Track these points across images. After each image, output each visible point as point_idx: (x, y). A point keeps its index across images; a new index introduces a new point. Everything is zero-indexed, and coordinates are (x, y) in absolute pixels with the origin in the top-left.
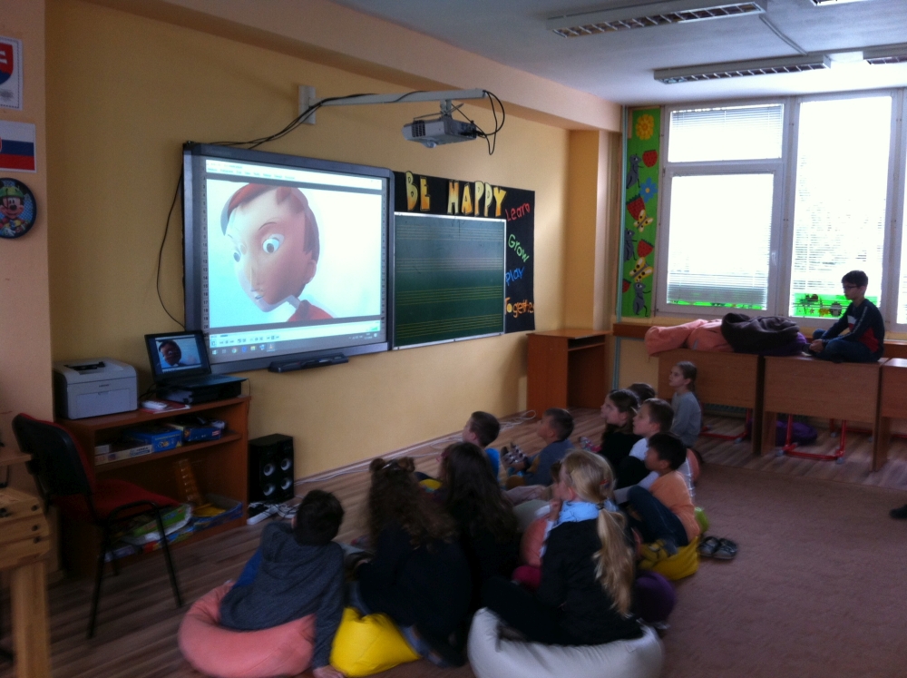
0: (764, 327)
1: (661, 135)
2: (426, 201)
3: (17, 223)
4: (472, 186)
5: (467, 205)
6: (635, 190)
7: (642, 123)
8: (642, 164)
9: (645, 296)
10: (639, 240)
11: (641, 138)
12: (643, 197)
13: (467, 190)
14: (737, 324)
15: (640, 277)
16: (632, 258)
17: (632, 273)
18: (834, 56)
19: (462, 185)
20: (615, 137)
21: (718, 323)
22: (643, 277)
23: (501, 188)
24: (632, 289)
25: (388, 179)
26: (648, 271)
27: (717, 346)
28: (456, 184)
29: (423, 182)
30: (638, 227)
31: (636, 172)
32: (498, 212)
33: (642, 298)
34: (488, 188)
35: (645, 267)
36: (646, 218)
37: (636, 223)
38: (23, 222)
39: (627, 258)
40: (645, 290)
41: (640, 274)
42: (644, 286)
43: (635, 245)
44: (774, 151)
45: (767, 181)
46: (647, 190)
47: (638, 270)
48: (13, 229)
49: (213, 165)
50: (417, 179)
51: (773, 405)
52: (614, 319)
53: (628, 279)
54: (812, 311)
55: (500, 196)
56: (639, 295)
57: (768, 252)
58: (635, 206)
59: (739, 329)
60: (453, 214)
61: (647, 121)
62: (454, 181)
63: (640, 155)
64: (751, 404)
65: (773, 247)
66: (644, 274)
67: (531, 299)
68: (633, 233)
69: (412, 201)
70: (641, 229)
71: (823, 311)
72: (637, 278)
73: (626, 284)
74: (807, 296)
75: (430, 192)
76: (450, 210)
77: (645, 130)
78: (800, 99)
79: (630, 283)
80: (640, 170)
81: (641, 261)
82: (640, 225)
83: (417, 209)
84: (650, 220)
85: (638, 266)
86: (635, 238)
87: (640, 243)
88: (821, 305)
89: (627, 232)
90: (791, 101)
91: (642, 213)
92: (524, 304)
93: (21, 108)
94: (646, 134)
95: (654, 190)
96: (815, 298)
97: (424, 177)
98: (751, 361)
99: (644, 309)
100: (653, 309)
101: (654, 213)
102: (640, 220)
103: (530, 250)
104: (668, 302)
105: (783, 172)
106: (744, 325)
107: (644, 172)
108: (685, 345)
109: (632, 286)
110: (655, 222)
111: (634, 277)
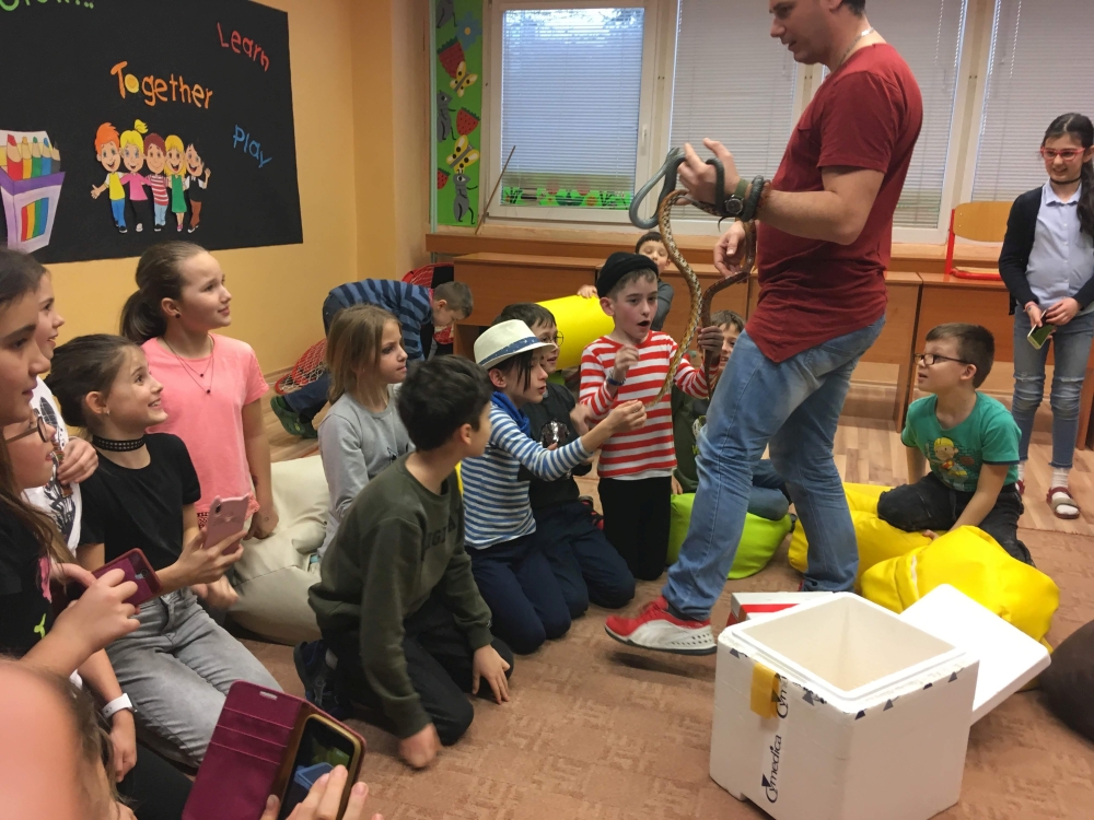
6: (449, 31)
9: (470, 194)
10: (458, 109)
12: (460, 41)
16: (449, 137)
24: (450, 185)
31: (450, 3)
33: (465, 197)
39: (442, 137)
40: (468, 185)
42: (468, 179)
43: (453, 117)
46: (468, 31)
52: (427, 229)
53: (446, 169)
56: (462, 193)
58: (451, 55)
68: (450, 99)
73: (443, 176)
79: (448, 174)
86: (451, 106)
87: (461, 113)
89: (441, 97)
95: (478, 31)
99: (469, 213)
100: (481, 213)
101: (478, 67)
105: (657, 5)
109: (451, 178)
110: (480, 80)
111: (453, 165)
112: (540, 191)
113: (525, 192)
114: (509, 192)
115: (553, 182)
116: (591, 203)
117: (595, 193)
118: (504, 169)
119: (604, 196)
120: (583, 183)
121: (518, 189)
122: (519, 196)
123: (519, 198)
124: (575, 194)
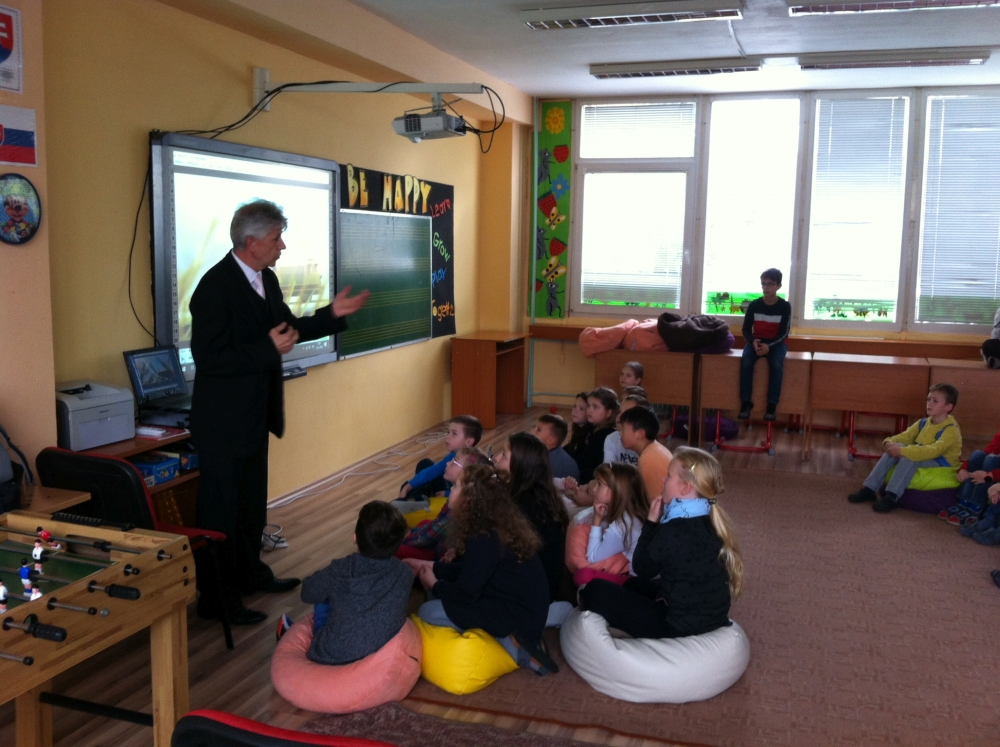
0: (699, 326)
1: (572, 129)
2: (365, 196)
3: (22, 226)
4: (403, 179)
5: (398, 199)
6: (546, 187)
7: (552, 116)
8: (552, 159)
9: (558, 296)
10: (551, 238)
11: (552, 132)
12: (554, 193)
13: (398, 183)
14: (673, 323)
15: (553, 277)
16: (544, 256)
17: (544, 272)
18: (769, 61)
19: (395, 178)
20: (526, 130)
21: (654, 322)
22: (556, 276)
23: (427, 182)
24: (544, 290)
25: (334, 172)
26: (561, 271)
27: (654, 346)
28: (390, 178)
29: (362, 175)
30: (550, 225)
31: (546, 167)
32: (424, 210)
33: (554, 298)
34: (416, 183)
35: (558, 266)
36: (558, 216)
37: (547, 221)
38: (28, 226)
39: (540, 257)
40: (559, 290)
41: (553, 274)
42: (557, 286)
44: (687, 151)
45: (680, 179)
46: (559, 187)
47: (550, 269)
48: (19, 233)
49: (181, 158)
50: (357, 171)
51: (707, 402)
52: (527, 321)
53: (539, 278)
54: (723, 309)
55: (426, 190)
56: (553, 295)
57: (682, 251)
58: (547, 203)
59: (676, 327)
60: (388, 210)
61: (556, 113)
62: (388, 175)
63: (551, 149)
64: (687, 402)
65: (686, 246)
66: (556, 273)
67: (452, 302)
68: (545, 231)
69: (353, 196)
70: (553, 227)
71: (733, 309)
72: (550, 277)
73: (539, 283)
74: (719, 294)
75: (368, 186)
76: (384, 207)
77: (555, 123)
78: (712, 98)
80: (551, 166)
81: (553, 260)
82: (552, 223)
83: (357, 206)
84: (563, 218)
85: (551, 266)
86: (546, 236)
88: (732, 302)
89: (540, 231)
90: (704, 99)
91: (554, 210)
92: (447, 307)
93: (21, 92)
94: (556, 128)
95: (566, 187)
96: (726, 296)
97: (363, 170)
98: (687, 359)
99: (558, 309)
100: (567, 310)
101: (565, 210)
102: (552, 218)
103: (450, 251)
104: (582, 302)
105: (695, 171)
106: (680, 324)
107: (555, 168)
108: (621, 346)
109: (545, 285)
110: (567, 220)
111: (546, 276)
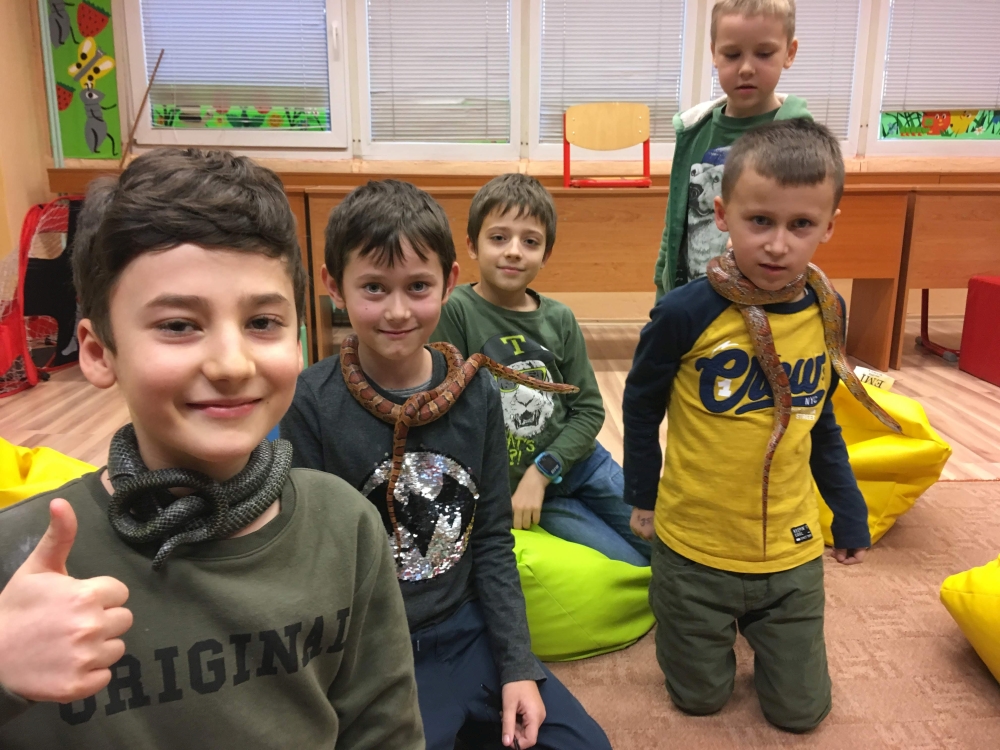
10: (78, 2)
16: (68, 41)
17: (73, 70)
24: (77, 104)
53: (65, 81)
73: (65, 94)
79: (72, 90)
87: (82, 8)
100: (125, 140)
109: (76, 95)
111: (78, 77)
112: (204, 109)
113: (184, 110)
114: (161, 110)
115: (221, 96)
116: (275, 123)
117: (278, 110)
118: (152, 80)
119: (292, 114)
120: (261, 96)
121: (174, 106)
122: (177, 116)
123: (176, 120)
124: (252, 111)
